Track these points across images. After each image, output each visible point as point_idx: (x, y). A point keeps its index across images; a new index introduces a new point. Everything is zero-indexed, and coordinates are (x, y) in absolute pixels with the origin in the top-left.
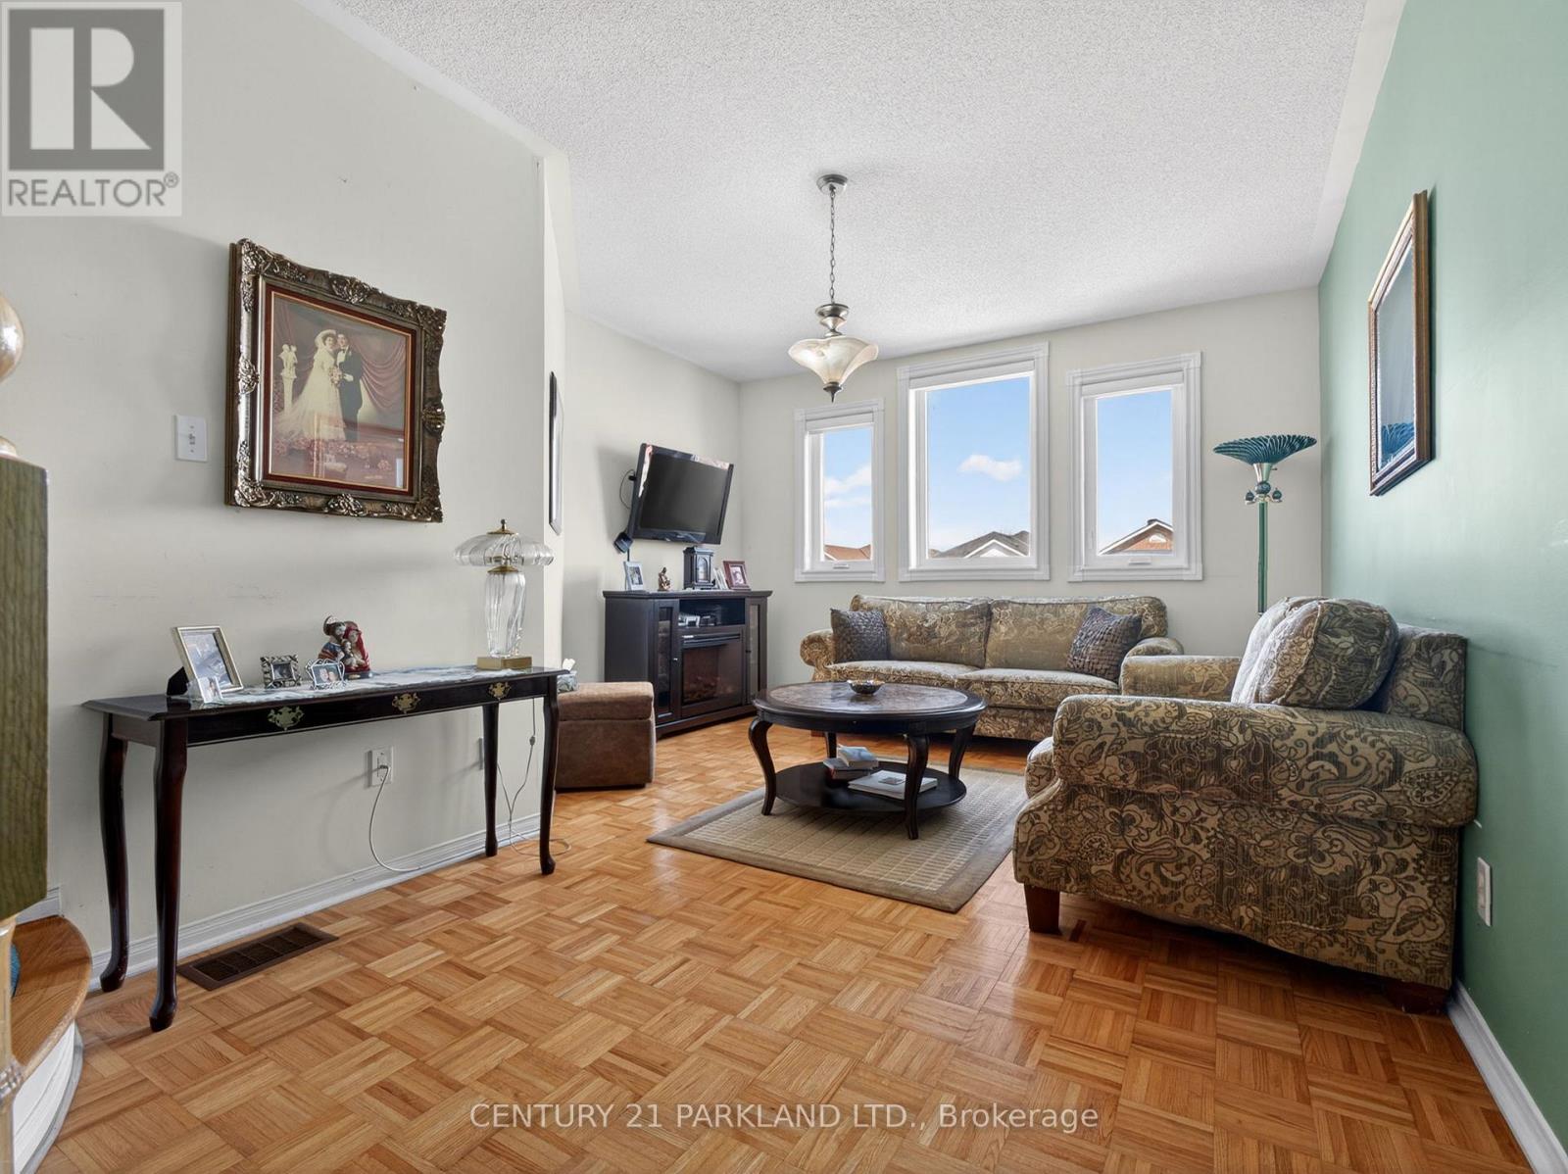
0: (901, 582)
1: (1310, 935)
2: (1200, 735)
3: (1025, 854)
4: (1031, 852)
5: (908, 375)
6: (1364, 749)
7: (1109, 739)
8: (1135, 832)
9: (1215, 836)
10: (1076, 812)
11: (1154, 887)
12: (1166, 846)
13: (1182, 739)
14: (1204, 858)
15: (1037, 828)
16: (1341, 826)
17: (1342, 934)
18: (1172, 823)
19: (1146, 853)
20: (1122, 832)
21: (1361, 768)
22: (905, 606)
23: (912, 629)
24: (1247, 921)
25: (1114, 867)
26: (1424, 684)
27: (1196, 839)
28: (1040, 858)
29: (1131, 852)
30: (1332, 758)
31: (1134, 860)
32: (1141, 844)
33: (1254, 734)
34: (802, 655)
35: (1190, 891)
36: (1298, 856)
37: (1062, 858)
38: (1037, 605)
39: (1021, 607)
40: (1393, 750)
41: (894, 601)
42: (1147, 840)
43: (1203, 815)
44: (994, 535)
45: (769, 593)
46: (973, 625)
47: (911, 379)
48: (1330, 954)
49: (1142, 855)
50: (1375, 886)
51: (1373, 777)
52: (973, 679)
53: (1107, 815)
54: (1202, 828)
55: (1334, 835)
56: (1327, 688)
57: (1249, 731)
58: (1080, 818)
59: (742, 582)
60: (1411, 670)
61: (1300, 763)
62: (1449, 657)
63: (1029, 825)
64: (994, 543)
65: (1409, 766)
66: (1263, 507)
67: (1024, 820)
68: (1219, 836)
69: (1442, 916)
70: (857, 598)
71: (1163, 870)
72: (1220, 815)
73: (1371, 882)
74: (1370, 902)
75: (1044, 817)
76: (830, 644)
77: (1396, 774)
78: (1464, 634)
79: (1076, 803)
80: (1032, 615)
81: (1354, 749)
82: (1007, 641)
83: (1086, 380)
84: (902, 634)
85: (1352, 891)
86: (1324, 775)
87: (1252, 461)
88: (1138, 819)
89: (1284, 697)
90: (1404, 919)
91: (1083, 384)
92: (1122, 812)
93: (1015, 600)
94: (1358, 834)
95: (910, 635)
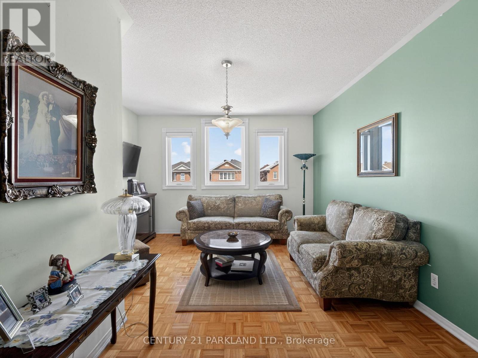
0: (202, 190)
1: (392, 296)
2: (377, 251)
3: (324, 289)
4: (326, 289)
5: (205, 122)
6: (411, 251)
7: (355, 255)
8: (353, 278)
9: (372, 276)
10: (339, 275)
11: (358, 292)
12: (361, 280)
13: (373, 253)
14: (370, 281)
15: (328, 281)
16: (399, 269)
17: (398, 294)
18: (362, 274)
19: (356, 283)
20: (350, 279)
21: (410, 256)
22: (208, 198)
23: (212, 206)
24: (379, 295)
25: (348, 289)
26: (414, 233)
27: (368, 277)
28: (329, 290)
29: (353, 283)
30: (404, 254)
31: (353, 286)
32: (355, 281)
33: (388, 250)
34: (177, 217)
35: (366, 291)
36: (390, 277)
37: (334, 288)
38: (249, 197)
39: (244, 198)
40: (415, 250)
41: (204, 197)
42: (357, 279)
43: (370, 271)
44: (181, 163)
45: (156, 194)
46: (230, 204)
47: (205, 123)
48: (396, 299)
49: (355, 284)
50: (405, 281)
51: (412, 257)
52: (240, 223)
53: (347, 275)
54: (370, 274)
55: (398, 271)
56: (398, 236)
57: (387, 249)
58: (340, 276)
59: (145, 191)
60: (412, 230)
61: (398, 256)
62: (419, 226)
63: (325, 280)
64: (182, 165)
65: (419, 254)
66: (304, 171)
67: (324, 279)
68: (373, 275)
69: (416, 285)
70: (190, 196)
71: (360, 287)
72: (374, 270)
73: (404, 280)
74: (404, 285)
75: (329, 278)
76: (187, 213)
77: (416, 256)
78: (421, 221)
79: (339, 272)
80: (248, 200)
81: (408, 251)
82: (241, 209)
83: (259, 131)
84: (208, 208)
85: (401, 284)
86: (403, 258)
87: (302, 159)
88: (354, 274)
89: (388, 238)
90: (410, 288)
91: (258, 132)
92: (350, 273)
93: (242, 196)
94: (402, 270)
95: (211, 208)
